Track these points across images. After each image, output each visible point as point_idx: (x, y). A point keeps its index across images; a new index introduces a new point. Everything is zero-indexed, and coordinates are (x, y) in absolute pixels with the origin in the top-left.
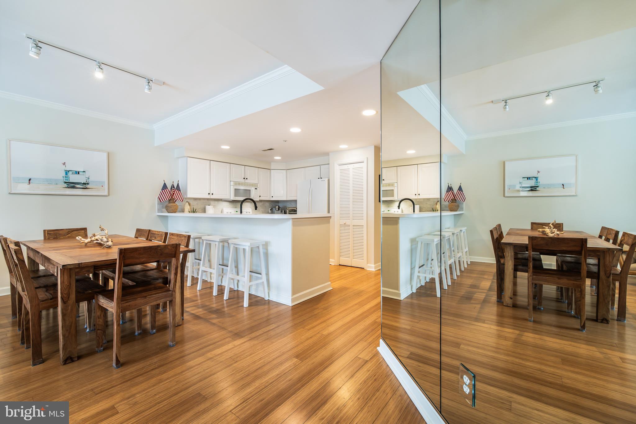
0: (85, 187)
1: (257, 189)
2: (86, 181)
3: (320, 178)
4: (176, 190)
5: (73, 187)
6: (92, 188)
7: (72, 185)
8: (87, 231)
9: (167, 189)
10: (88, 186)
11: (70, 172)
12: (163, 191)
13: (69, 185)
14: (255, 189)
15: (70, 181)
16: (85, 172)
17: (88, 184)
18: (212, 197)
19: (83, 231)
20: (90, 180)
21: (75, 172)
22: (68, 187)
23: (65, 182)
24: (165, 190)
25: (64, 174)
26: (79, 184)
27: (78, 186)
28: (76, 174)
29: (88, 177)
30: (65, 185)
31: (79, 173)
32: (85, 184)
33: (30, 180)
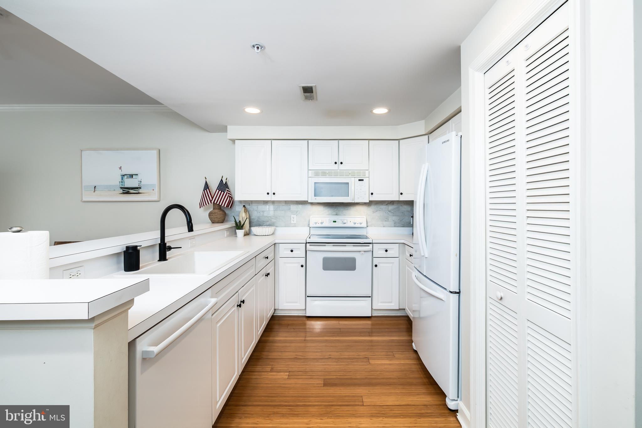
0: (138, 192)
1: (362, 180)
2: (139, 185)
5: (128, 193)
6: (144, 193)
7: (126, 191)
9: (208, 190)
10: (140, 191)
11: (126, 177)
12: (205, 191)
13: (124, 190)
14: (360, 180)
15: (126, 186)
16: (137, 175)
17: (140, 188)
18: (274, 198)
20: (142, 183)
21: (129, 176)
22: (123, 193)
23: (121, 188)
25: (120, 180)
26: (133, 188)
27: (132, 191)
28: (130, 177)
29: (140, 180)
30: (121, 191)
31: (132, 177)
32: (137, 188)
33: (95, 188)
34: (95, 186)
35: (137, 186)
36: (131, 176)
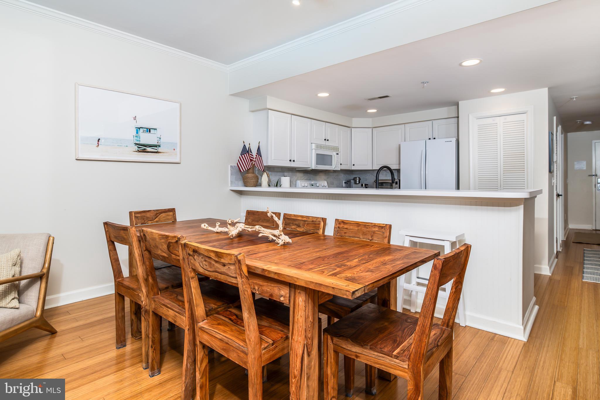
0: (156, 151)
2: (158, 143)
3: (431, 138)
4: (258, 155)
5: (144, 151)
6: (163, 153)
7: (143, 148)
8: (175, 214)
9: (247, 154)
10: (160, 150)
11: (141, 130)
12: (243, 156)
13: (139, 148)
14: (337, 154)
15: (141, 142)
16: (156, 129)
17: (159, 146)
18: (292, 165)
19: (171, 213)
20: (161, 140)
21: (146, 129)
22: (138, 150)
23: (136, 144)
24: (245, 155)
25: (135, 134)
26: (150, 146)
27: (149, 149)
28: (147, 132)
29: (159, 137)
30: (136, 148)
31: (150, 132)
32: (156, 146)
33: (98, 141)
34: (99, 139)
35: (155, 143)
36: (149, 130)
